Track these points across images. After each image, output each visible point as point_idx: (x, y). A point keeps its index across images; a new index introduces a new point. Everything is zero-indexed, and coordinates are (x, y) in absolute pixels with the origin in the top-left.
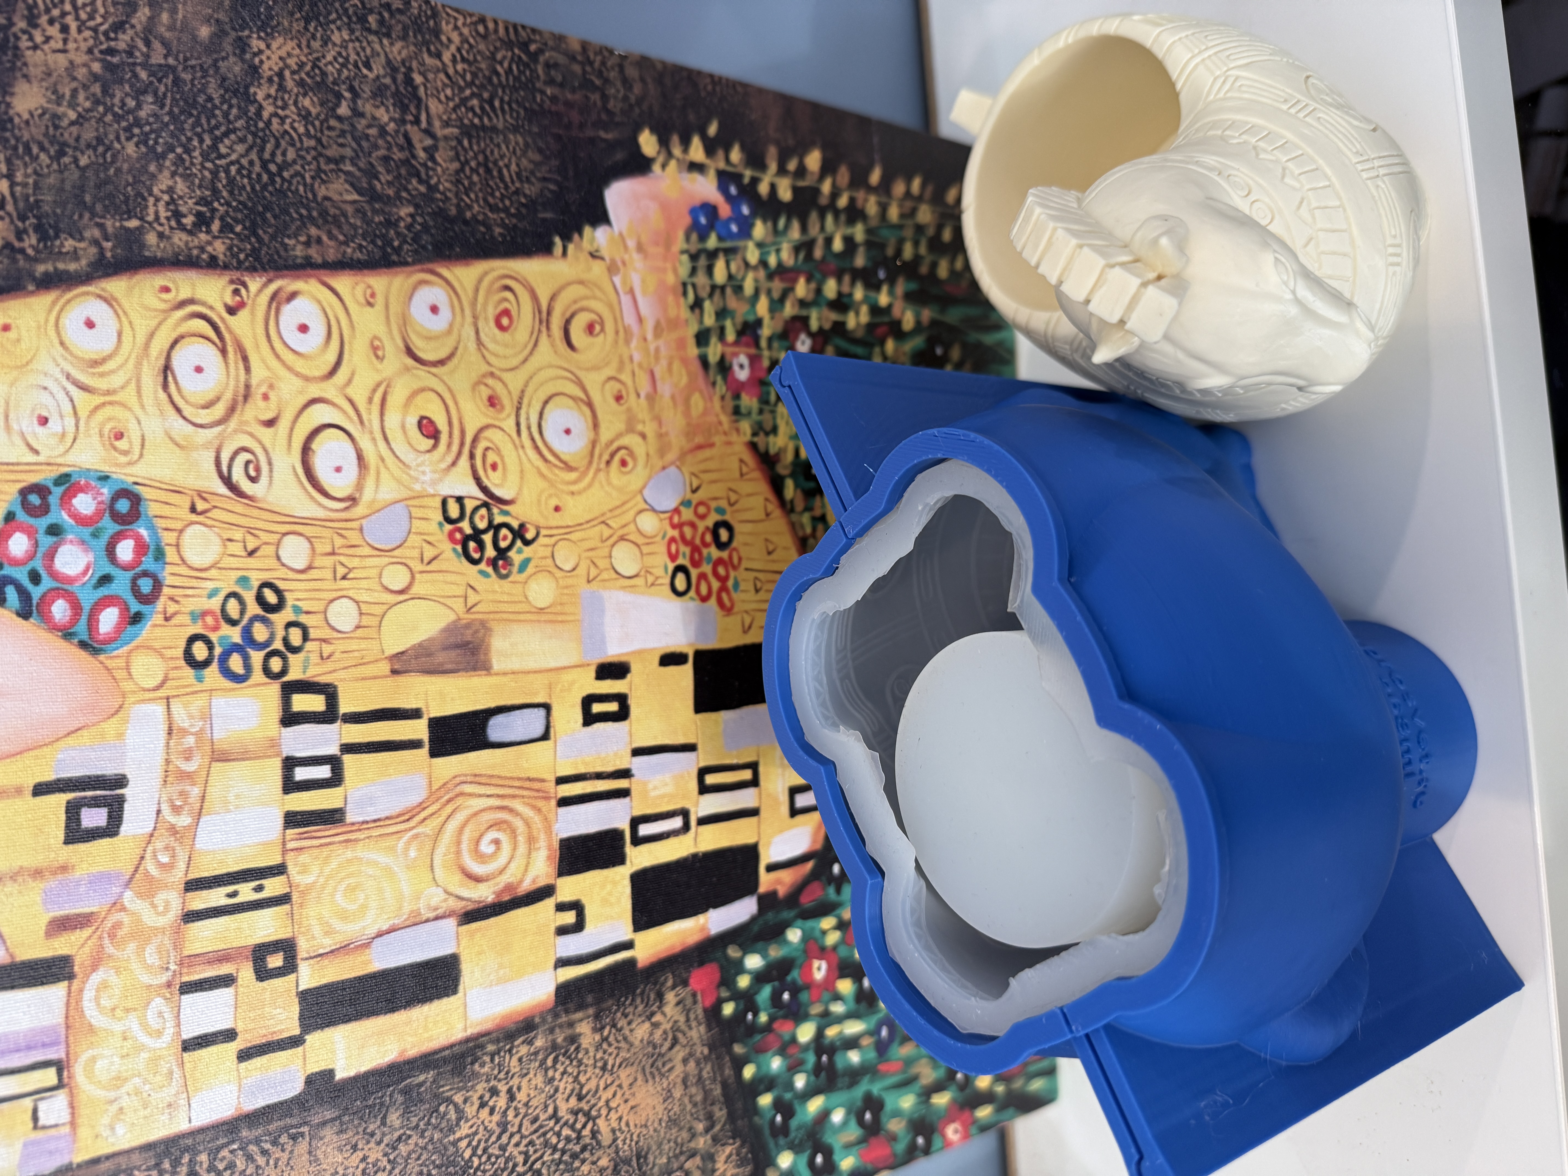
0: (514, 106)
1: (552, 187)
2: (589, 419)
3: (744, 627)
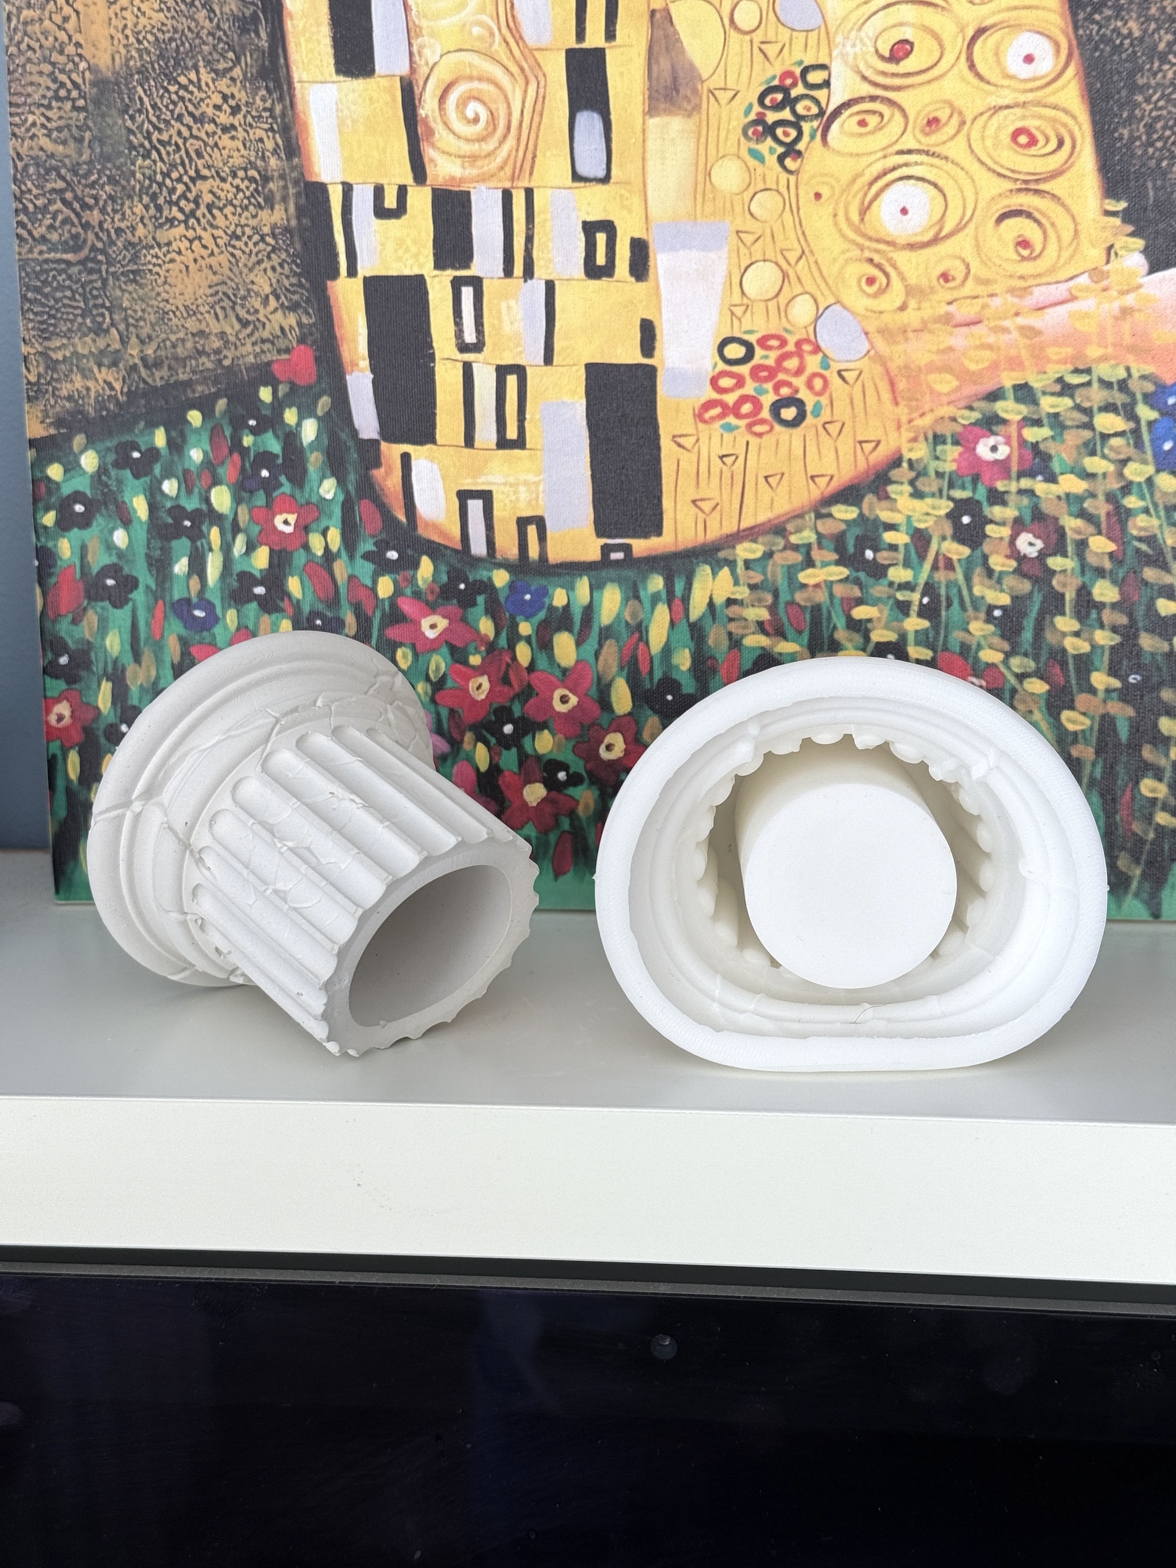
2: (919, 239)
3: (681, 436)
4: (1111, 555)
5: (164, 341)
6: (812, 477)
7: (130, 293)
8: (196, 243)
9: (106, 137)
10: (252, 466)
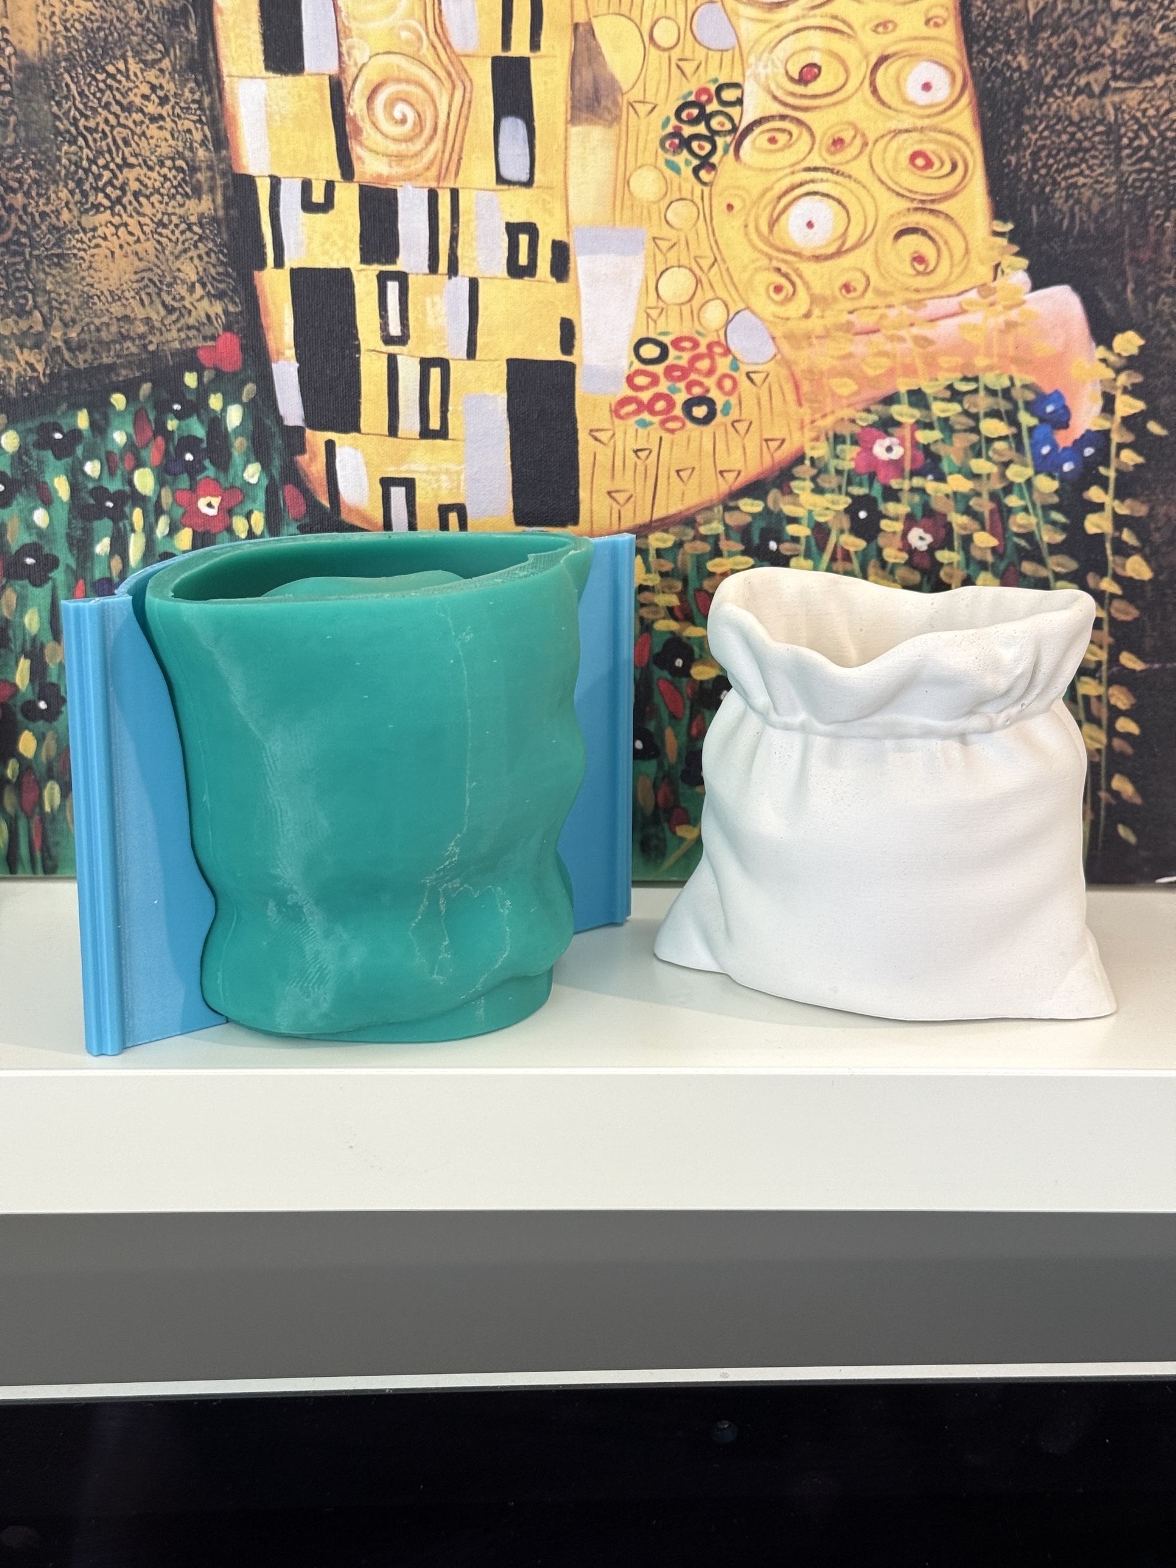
0: (1147, 184)
1: (1066, 223)
2: (823, 251)
3: (597, 430)
4: (994, 550)
5: (88, 324)
6: (721, 472)
7: (54, 276)
8: (122, 230)
9: (33, 122)
10: (176, 450)
